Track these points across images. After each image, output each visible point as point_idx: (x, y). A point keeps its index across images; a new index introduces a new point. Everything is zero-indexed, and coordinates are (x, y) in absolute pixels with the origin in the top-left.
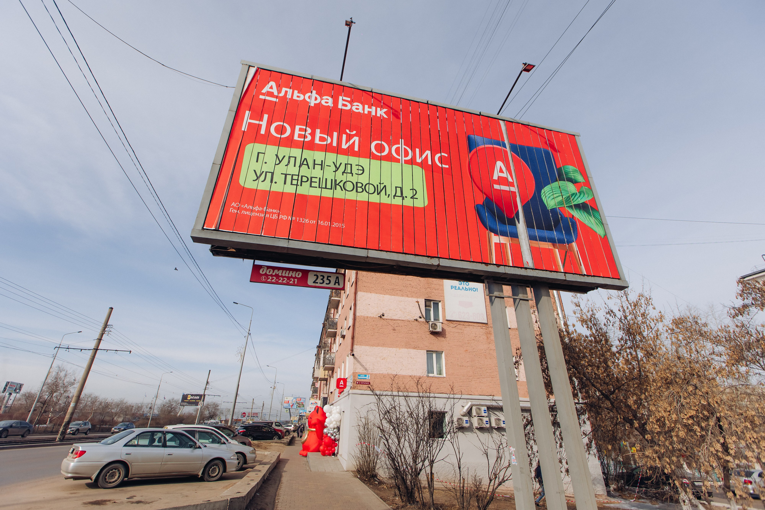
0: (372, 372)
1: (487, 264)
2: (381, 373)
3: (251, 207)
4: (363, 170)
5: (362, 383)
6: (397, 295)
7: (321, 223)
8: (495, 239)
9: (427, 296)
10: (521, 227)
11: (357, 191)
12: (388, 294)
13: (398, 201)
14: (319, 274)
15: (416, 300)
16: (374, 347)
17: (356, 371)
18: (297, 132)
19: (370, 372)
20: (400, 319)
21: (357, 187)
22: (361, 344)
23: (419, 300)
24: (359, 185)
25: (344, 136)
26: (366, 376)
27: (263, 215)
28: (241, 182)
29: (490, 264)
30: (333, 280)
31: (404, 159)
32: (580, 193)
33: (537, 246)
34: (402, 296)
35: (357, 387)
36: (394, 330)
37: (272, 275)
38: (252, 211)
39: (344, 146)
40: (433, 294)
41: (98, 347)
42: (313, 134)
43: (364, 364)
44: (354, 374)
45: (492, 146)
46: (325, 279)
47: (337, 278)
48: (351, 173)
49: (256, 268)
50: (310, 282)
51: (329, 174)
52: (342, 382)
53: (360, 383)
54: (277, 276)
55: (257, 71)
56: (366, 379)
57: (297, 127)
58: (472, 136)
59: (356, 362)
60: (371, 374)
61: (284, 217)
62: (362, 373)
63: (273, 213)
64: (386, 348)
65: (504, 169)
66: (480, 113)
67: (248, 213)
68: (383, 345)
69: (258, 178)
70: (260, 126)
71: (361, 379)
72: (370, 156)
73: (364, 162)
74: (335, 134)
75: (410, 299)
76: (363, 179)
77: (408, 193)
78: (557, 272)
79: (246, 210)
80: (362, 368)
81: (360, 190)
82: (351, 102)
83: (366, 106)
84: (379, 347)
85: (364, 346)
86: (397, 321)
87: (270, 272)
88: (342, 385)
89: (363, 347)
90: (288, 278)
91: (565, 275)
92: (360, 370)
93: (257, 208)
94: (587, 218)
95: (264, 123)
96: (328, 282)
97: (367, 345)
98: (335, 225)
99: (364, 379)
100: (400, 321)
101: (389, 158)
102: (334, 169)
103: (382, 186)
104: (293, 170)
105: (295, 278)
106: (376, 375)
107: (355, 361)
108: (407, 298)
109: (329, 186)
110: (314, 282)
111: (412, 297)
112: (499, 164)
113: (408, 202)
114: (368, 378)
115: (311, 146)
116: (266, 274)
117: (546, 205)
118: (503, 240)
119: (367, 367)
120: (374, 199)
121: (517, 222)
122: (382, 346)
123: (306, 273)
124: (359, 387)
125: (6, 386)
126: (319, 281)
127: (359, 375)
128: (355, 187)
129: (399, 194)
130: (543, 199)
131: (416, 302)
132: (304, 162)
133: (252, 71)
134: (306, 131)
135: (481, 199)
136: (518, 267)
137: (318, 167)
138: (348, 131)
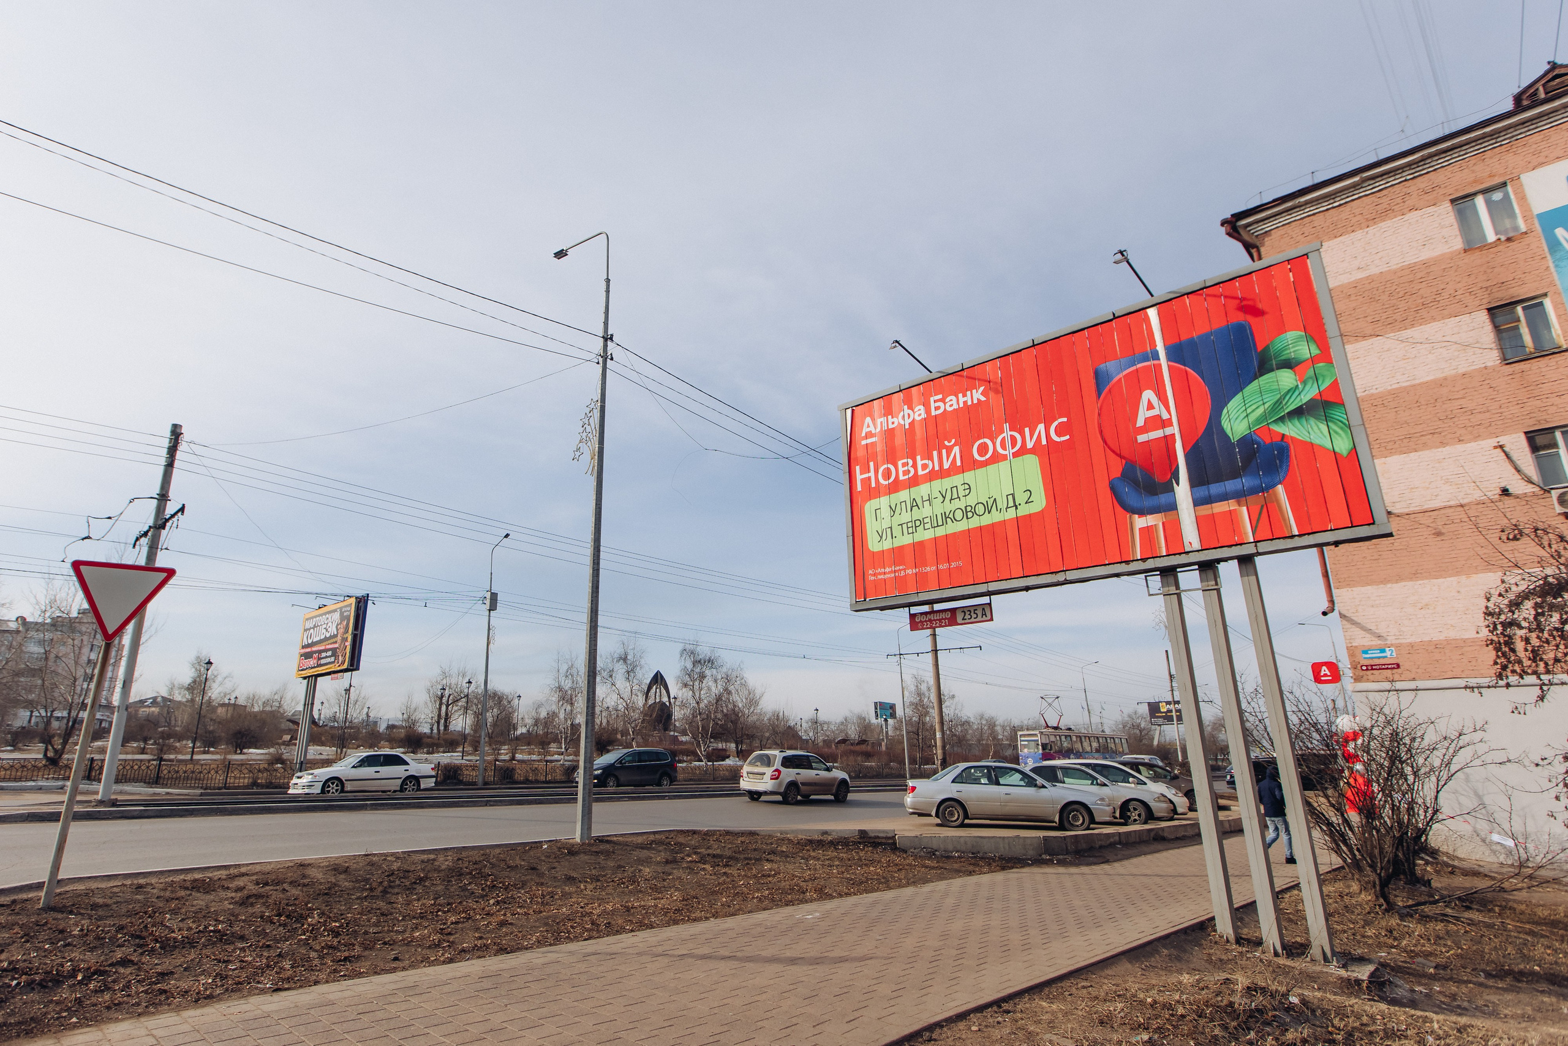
0: (1398, 641)
1: (1127, 562)
2: (1427, 639)
3: (883, 570)
4: (970, 488)
5: (1378, 667)
6: (1425, 446)
7: (941, 567)
8: (1140, 522)
9: (1532, 422)
10: (1183, 491)
11: (967, 518)
12: (1395, 453)
13: (1011, 514)
14: (965, 610)
15: (1493, 442)
16: (1389, 585)
17: (1354, 644)
18: (901, 469)
19: (1394, 642)
20: (1452, 503)
21: (967, 512)
22: (1350, 583)
23: (1503, 440)
24: (969, 509)
25: (944, 451)
26: (1383, 651)
27: (893, 575)
28: (870, 547)
29: (1133, 561)
30: (979, 612)
31: (1012, 451)
32: (1304, 383)
33: (1209, 512)
34: (1443, 444)
35: (1365, 677)
36: (1439, 534)
37: (926, 621)
38: (885, 573)
39: (946, 466)
40: (1552, 410)
41: (936, 646)
42: (915, 466)
43: (1369, 626)
44: (1352, 651)
45: (1134, 368)
46: (972, 614)
47: (983, 609)
48: (959, 497)
49: (912, 616)
50: (959, 620)
51: (939, 508)
52: (1325, 670)
53: (1371, 668)
54: (930, 621)
55: (853, 410)
56: (1386, 657)
57: (900, 463)
58: (1102, 366)
59: (1348, 625)
60: (1398, 646)
61: (909, 571)
62: (1371, 646)
63: (900, 570)
64: (1426, 581)
65: (1155, 400)
66: (1114, 314)
67: (882, 577)
68: (1415, 575)
69: (881, 537)
70: (869, 478)
71: (1372, 658)
72: (975, 465)
73: (969, 476)
74: (935, 453)
75: (1472, 446)
76: (971, 500)
77: (1021, 498)
78: (1241, 544)
79: (880, 574)
80: (1368, 635)
81: (970, 515)
82: (943, 400)
83: (960, 395)
84: (1403, 583)
85: (1359, 588)
86: (1442, 511)
87: (924, 618)
88: (1325, 675)
89: (1358, 590)
90: (940, 620)
91: (1256, 546)
92: (1362, 640)
93: (888, 570)
94: (1315, 428)
95: (872, 474)
96: (975, 616)
97: (1368, 584)
98: (953, 565)
99: (1379, 658)
100: (1452, 510)
101: (996, 458)
102: (942, 499)
103: (992, 500)
104: (906, 517)
105: (946, 619)
106: (1411, 645)
107: (1345, 622)
108: (1460, 447)
109: (940, 523)
110: (963, 619)
111: (1477, 438)
112: (1148, 395)
113: (1024, 511)
114: (1390, 655)
115: (914, 481)
116: (921, 621)
117: (1230, 435)
118: (1150, 520)
119: (1382, 631)
120: (987, 520)
121: (1175, 485)
122: (1411, 579)
123: (953, 611)
124: (1371, 677)
125: (876, 708)
126: (967, 617)
127: (1365, 652)
128: (965, 513)
129: (1011, 504)
130: (1225, 427)
131: (1495, 447)
132: (914, 505)
133: (849, 412)
134: (907, 464)
135: (1117, 467)
136: (1174, 555)
137: (927, 504)
138: (946, 443)
